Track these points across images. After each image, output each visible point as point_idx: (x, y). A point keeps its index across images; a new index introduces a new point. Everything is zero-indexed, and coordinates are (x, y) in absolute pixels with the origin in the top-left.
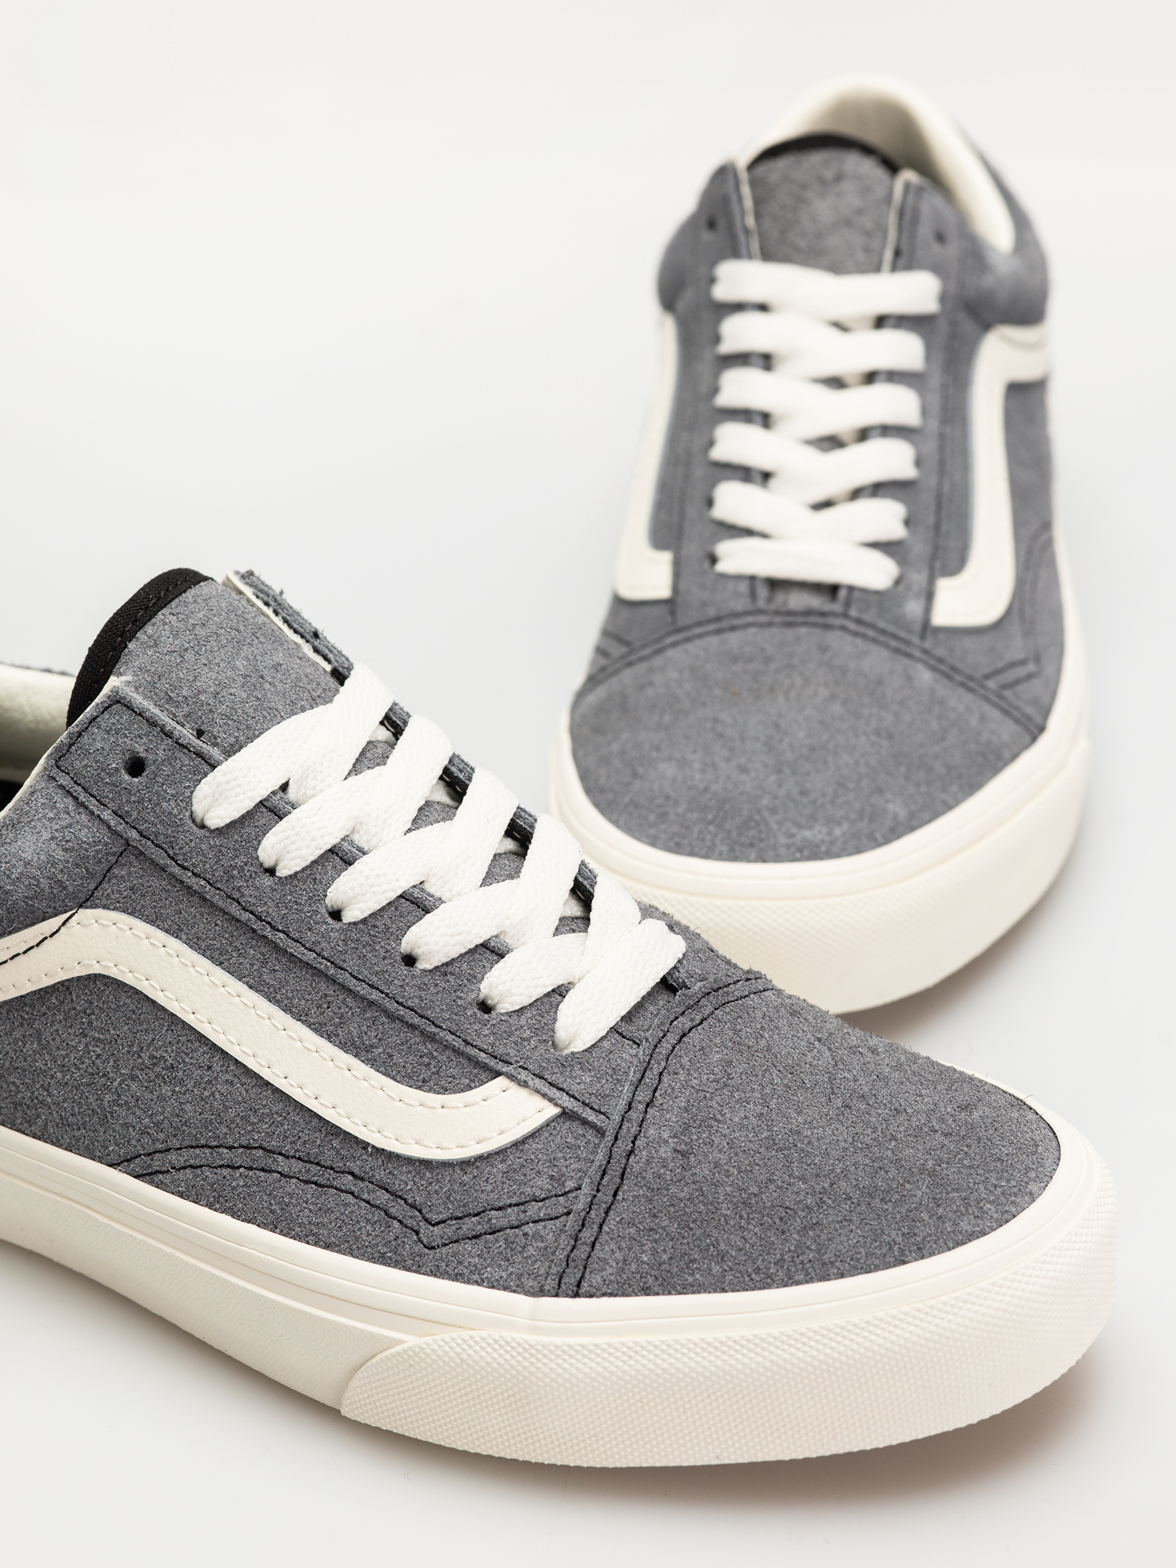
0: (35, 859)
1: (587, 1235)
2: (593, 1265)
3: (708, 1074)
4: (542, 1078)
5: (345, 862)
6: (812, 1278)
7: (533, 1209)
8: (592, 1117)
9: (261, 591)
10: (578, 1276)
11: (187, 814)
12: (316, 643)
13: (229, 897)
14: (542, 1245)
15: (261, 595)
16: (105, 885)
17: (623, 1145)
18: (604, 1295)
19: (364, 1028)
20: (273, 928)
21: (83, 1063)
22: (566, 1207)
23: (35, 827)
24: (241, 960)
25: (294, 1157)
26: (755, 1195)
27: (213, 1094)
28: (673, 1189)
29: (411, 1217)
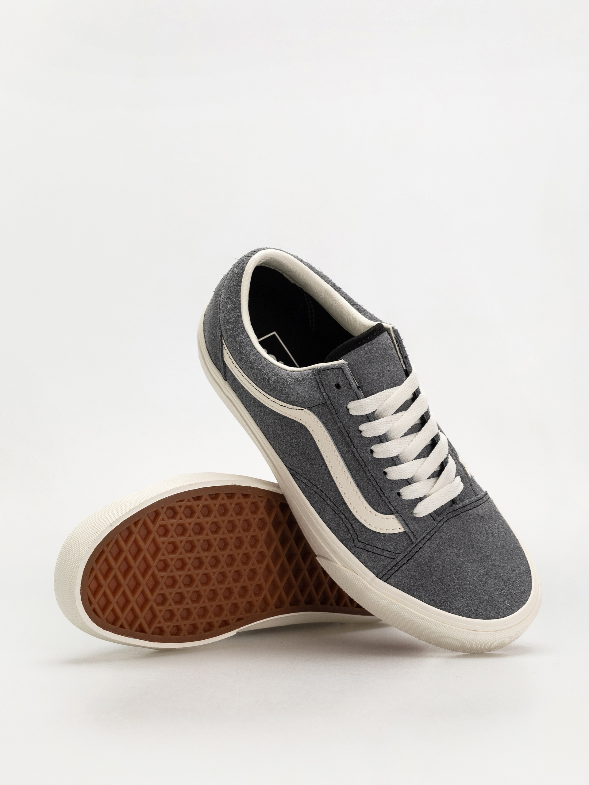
0: (301, 394)
1: (396, 568)
2: (393, 577)
3: (449, 535)
4: (404, 521)
5: (381, 441)
6: (446, 610)
7: (385, 553)
8: (412, 537)
9: (397, 337)
10: (388, 577)
11: (346, 406)
12: (405, 360)
13: (346, 432)
14: (383, 563)
15: (396, 339)
16: (316, 407)
17: (416, 549)
18: (392, 585)
19: (365, 484)
20: (354, 447)
21: (290, 441)
22: (394, 557)
23: (304, 386)
24: (342, 447)
25: (332, 502)
26: (443, 578)
27: (319, 473)
28: (423, 567)
29: (354, 536)
